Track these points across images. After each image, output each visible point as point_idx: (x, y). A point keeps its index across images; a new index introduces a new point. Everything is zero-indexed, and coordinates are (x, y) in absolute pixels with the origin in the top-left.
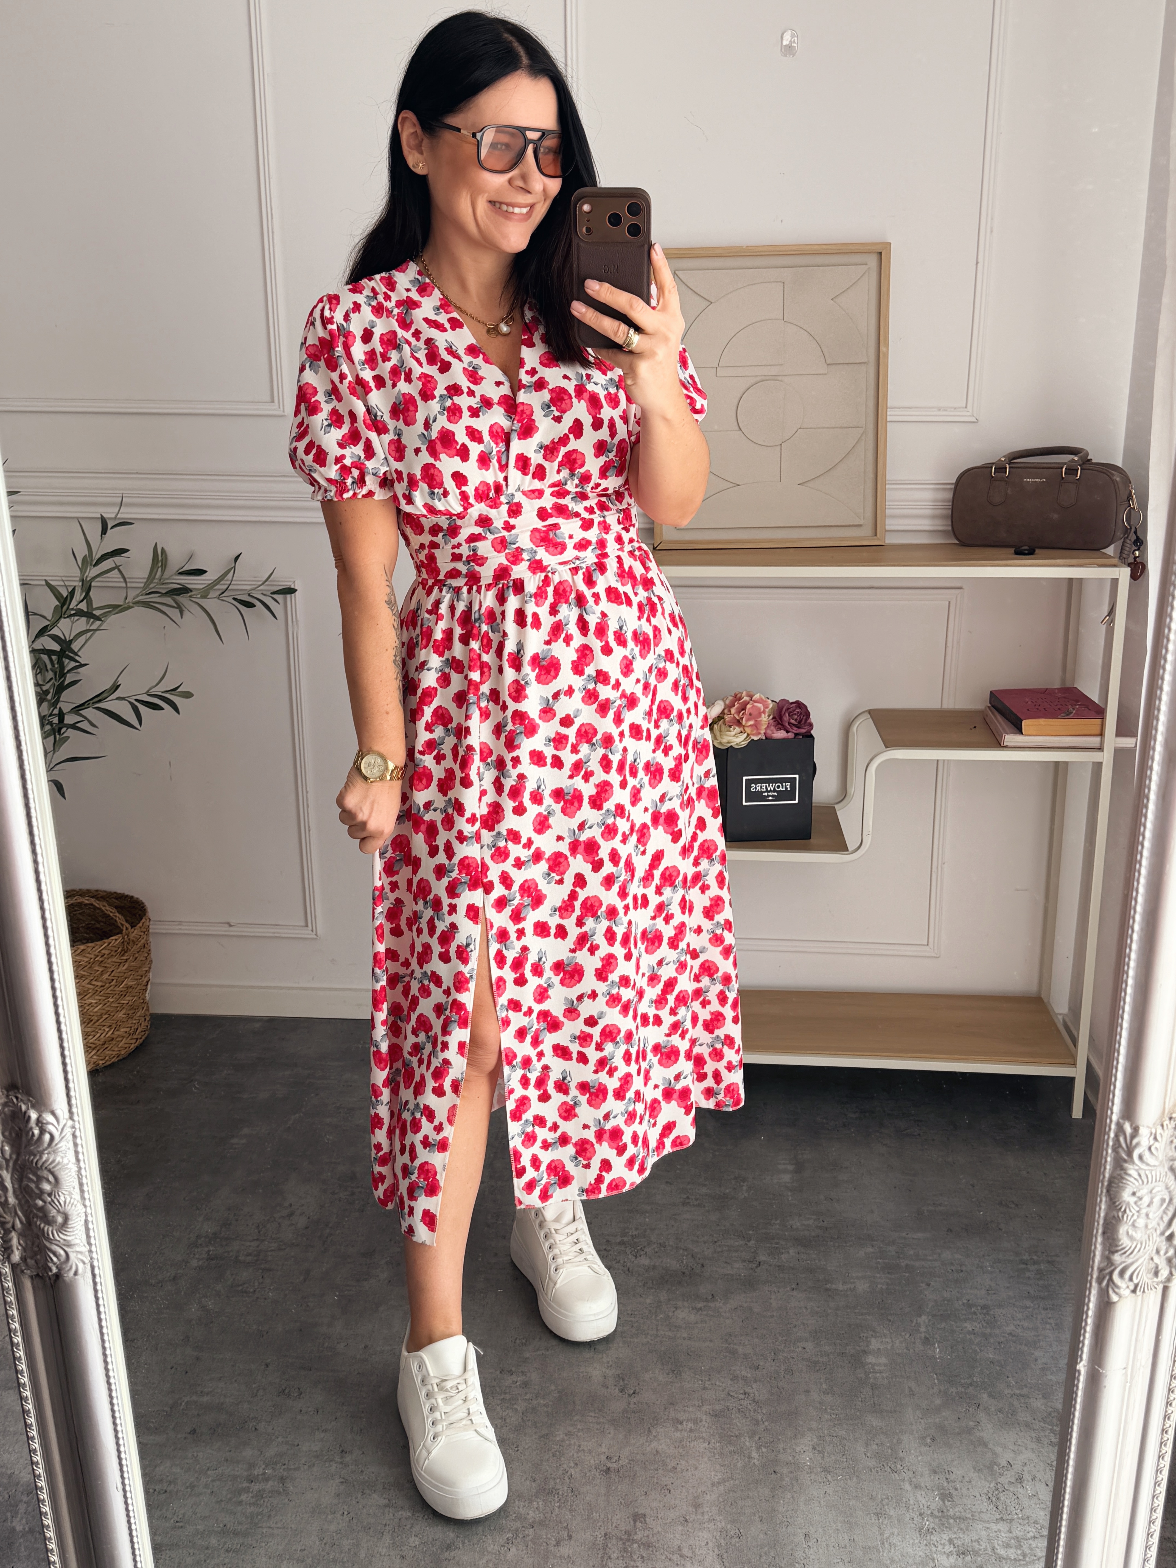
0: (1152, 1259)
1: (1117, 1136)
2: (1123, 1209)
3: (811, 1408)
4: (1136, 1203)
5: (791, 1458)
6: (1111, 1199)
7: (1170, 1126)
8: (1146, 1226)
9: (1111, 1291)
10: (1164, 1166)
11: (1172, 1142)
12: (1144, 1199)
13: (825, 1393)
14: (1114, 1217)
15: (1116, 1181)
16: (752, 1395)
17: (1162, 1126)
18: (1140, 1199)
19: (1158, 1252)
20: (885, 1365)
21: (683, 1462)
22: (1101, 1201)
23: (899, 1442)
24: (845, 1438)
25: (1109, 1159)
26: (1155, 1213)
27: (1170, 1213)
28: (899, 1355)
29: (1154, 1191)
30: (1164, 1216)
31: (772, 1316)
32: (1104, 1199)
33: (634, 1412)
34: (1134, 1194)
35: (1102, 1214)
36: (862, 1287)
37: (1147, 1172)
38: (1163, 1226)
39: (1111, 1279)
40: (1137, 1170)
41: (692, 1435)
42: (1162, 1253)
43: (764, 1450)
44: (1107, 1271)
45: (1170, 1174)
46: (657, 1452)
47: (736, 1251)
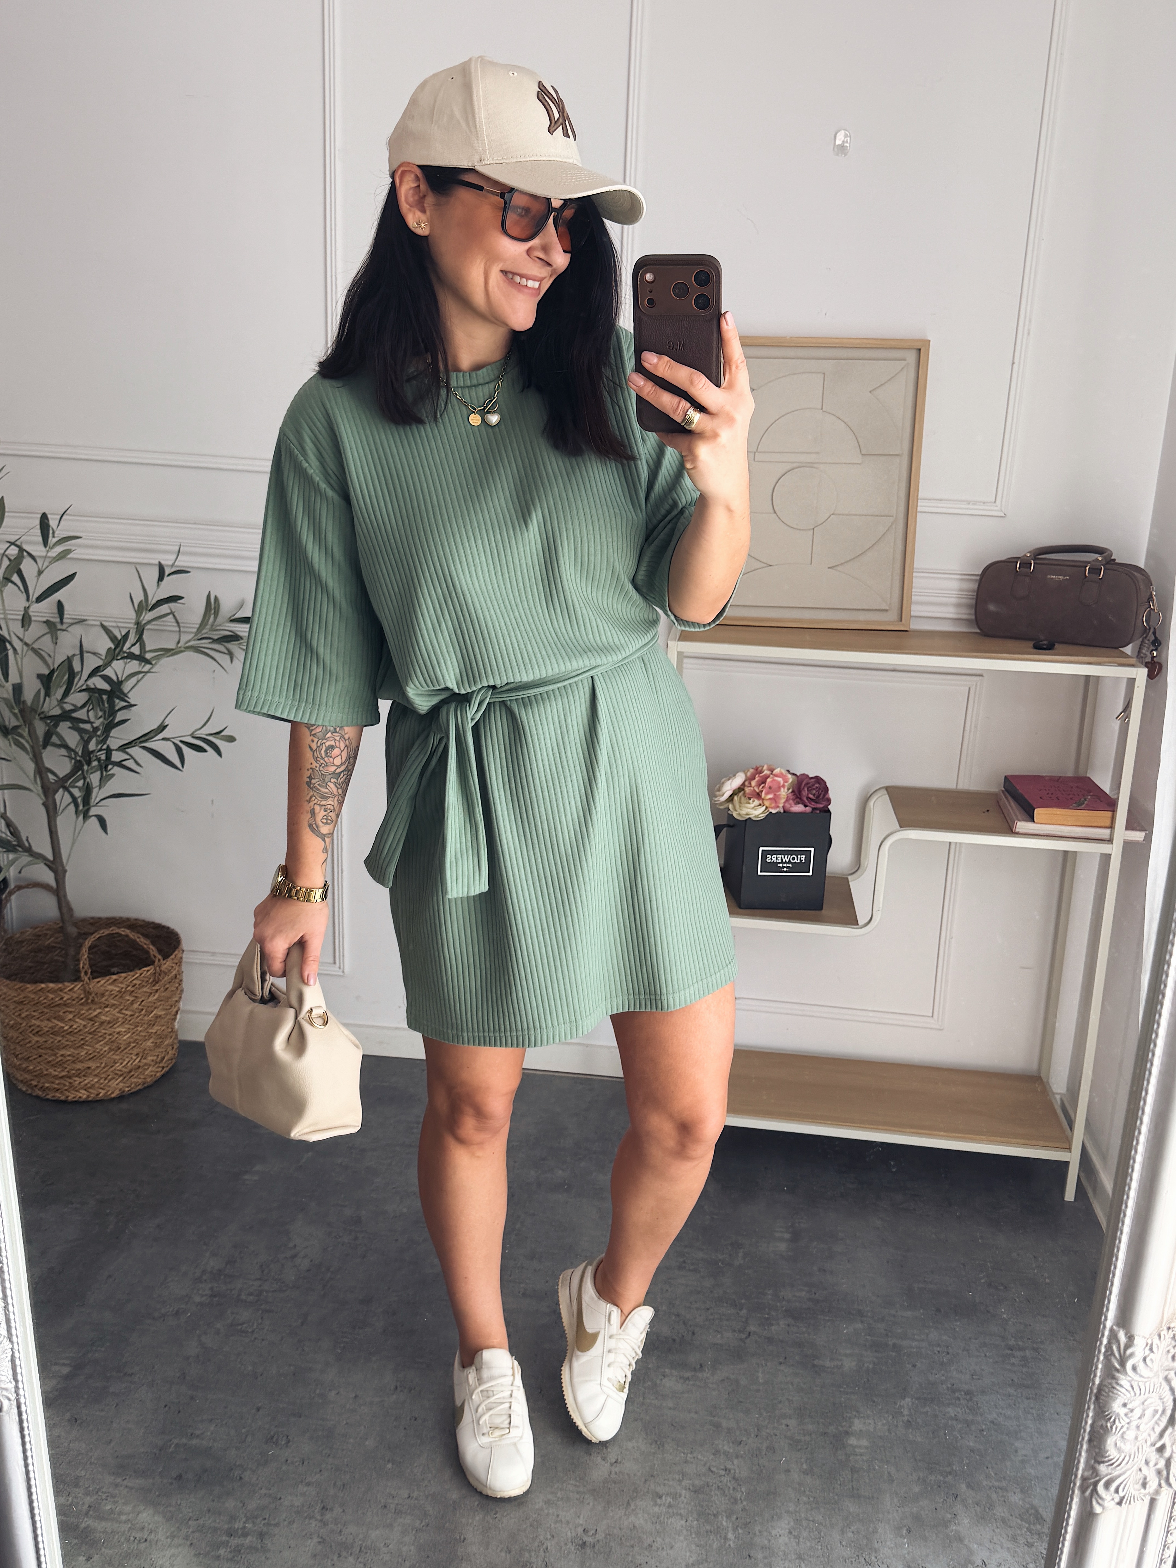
0: (1140, 1470)
1: (1109, 1342)
2: (1112, 1420)
3: (790, 1489)
4: (1126, 1415)
5: (766, 1542)
6: (1100, 1407)
7: (1167, 1337)
8: (1136, 1438)
9: (1094, 1503)
10: (1158, 1377)
11: (1168, 1351)
12: (1135, 1411)
13: (806, 1473)
14: (1102, 1425)
15: (1107, 1390)
16: (732, 1471)
17: (1160, 1336)
18: (1132, 1411)
19: (1147, 1463)
20: (866, 1448)
21: (659, 1540)
22: (1089, 1408)
23: (875, 1531)
24: (821, 1524)
25: (1100, 1366)
26: (1146, 1424)
27: (1163, 1424)
28: (881, 1437)
29: (1146, 1403)
30: (1156, 1427)
31: (758, 1391)
32: (1092, 1407)
33: (615, 1483)
34: (1125, 1405)
35: (1090, 1422)
36: (849, 1364)
37: (1140, 1384)
38: (1154, 1436)
39: (1095, 1490)
40: (1129, 1381)
41: (671, 1510)
42: (1151, 1464)
43: (740, 1531)
44: (1092, 1480)
45: (1164, 1384)
46: (634, 1526)
47: (727, 1320)
